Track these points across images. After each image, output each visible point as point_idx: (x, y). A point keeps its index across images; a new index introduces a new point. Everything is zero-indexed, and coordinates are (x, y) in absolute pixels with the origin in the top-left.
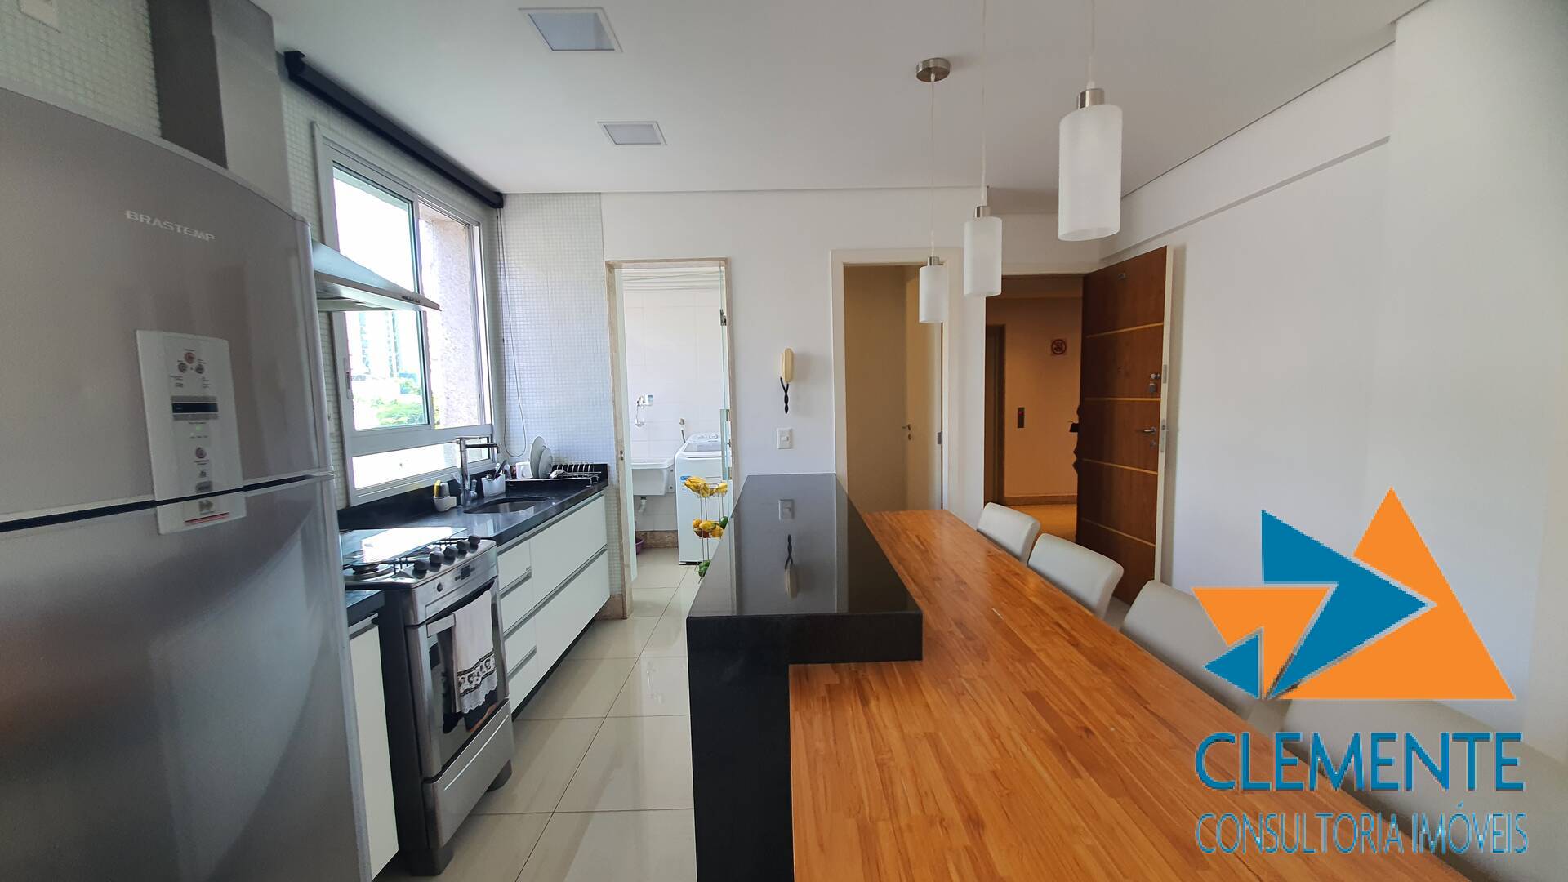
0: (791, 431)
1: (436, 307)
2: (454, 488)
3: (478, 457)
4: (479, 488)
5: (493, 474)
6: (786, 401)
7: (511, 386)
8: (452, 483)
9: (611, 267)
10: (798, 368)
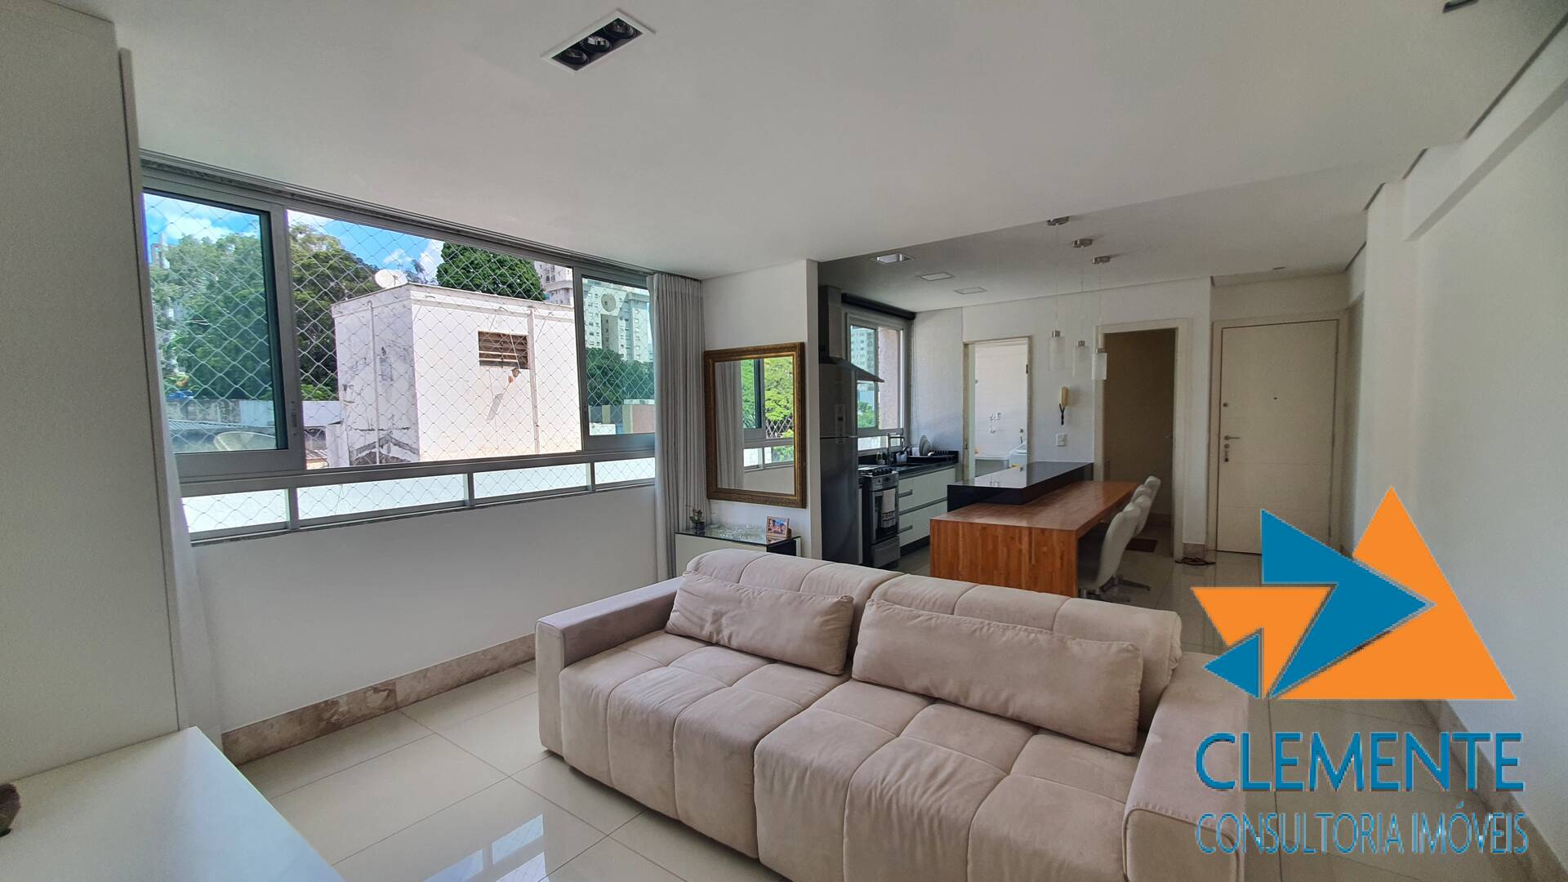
0: (1065, 436)
1: (883, 381)
2: (885, 457)
3: (896, 443)
4: (895, 458)
5: (902, 453)
6: (1063, 417)
7: (913, 409)
8: (884, 454)
9: (966, 345)
10: (1070, 398)
